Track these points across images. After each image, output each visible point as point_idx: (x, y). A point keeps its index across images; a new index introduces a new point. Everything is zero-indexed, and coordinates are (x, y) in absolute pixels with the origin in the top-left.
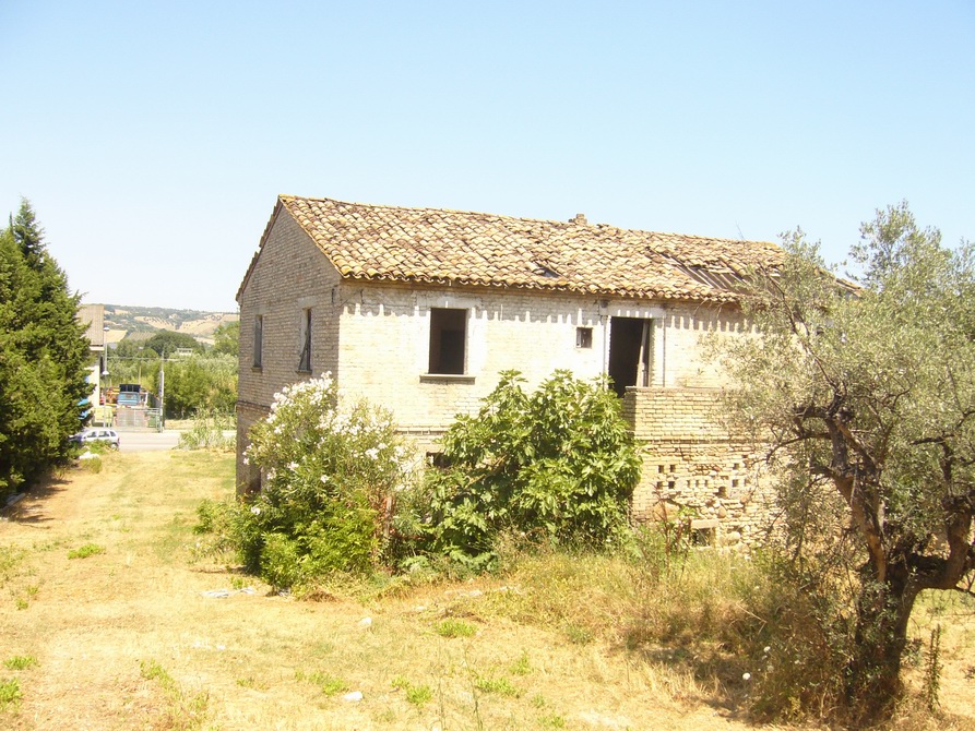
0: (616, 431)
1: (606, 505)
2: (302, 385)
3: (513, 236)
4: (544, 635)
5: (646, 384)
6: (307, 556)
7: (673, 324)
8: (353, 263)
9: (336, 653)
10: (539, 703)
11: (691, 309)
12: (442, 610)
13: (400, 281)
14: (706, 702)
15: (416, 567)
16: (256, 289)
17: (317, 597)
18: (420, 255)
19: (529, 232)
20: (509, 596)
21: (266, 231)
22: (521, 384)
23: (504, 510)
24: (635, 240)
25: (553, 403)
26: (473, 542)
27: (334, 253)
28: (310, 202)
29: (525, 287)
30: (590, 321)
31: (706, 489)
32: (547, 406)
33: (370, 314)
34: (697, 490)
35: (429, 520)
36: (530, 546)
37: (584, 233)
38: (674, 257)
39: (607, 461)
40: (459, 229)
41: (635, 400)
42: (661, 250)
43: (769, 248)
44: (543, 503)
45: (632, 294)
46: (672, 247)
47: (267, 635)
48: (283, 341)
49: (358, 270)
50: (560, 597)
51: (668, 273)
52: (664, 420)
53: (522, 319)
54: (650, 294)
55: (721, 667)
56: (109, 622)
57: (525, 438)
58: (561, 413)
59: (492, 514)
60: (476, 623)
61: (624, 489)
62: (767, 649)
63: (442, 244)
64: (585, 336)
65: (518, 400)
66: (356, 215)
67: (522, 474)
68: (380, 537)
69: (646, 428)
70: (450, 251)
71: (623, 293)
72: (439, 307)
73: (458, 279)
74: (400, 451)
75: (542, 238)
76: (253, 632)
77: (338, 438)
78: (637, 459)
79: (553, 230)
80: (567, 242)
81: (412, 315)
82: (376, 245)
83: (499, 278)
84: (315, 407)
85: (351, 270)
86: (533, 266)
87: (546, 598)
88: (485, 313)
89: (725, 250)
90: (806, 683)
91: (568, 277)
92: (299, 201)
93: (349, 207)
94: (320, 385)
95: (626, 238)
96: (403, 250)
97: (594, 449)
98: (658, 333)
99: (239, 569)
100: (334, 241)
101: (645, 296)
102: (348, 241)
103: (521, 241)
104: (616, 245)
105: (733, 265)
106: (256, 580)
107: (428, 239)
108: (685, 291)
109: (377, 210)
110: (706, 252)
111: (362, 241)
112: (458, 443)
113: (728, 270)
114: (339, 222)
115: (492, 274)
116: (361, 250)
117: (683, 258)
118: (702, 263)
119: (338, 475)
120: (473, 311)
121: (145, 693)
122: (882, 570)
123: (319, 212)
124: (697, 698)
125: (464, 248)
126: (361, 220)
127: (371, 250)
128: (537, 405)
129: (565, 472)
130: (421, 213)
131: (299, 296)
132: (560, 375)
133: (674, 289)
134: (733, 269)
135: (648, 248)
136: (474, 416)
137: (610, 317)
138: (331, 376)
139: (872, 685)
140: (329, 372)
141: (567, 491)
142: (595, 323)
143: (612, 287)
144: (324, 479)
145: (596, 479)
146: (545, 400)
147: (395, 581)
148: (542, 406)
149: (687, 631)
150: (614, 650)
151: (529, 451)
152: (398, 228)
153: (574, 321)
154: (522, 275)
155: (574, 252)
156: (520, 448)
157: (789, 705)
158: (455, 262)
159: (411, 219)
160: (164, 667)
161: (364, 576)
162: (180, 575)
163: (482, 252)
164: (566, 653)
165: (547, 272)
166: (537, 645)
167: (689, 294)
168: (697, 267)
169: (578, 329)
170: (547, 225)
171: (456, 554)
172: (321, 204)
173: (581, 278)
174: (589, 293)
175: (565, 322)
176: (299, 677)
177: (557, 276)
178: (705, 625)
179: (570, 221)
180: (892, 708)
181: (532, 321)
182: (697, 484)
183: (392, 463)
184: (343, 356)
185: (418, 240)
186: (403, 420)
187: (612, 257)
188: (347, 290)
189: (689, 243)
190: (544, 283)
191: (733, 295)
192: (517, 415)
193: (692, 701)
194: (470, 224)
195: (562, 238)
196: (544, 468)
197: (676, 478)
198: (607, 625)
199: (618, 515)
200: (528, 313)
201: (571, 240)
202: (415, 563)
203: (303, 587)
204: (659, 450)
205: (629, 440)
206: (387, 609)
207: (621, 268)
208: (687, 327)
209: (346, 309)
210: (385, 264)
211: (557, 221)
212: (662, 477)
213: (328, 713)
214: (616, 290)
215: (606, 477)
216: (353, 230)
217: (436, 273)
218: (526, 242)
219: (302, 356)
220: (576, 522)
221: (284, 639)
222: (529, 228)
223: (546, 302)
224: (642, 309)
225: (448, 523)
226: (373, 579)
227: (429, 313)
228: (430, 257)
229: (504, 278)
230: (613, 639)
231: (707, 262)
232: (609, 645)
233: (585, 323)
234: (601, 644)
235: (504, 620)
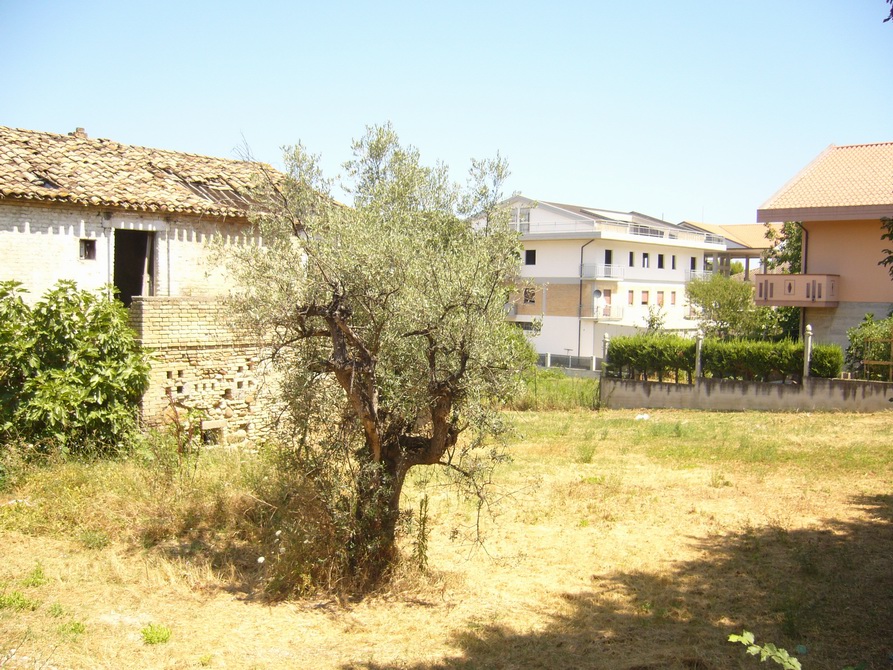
0: (123, 339)
1: (116, 412)
3: (10, 146)
4: (59, 544)
5: (151, 293)
7: (176, 236)
10: (56, 612)
11: (193, 223)
14: (224, 589)
19: (26, 142)
20: (19, 509)
22: (22, 294)
23: (9, 424)
24: (137, 155)
25: (57, 313)
29: (23, 198)
30: (93, 233)
31: (212, 392)
32: (52, 317)
34: (204, 393)
36: (40, 457)
37: (84, 147)
38: (176, 174)
39: (116, 369)
41: (141, 310)
42: (163, 166)
43: (265, 168)
44: (51, 414)
45: (135, 207)
46: (173, 164)
50: (74, 504)
51: (170, 187)
52: (171, 327)
53: (21, 230)
54: (153, 208)
55: (235, 555)
57: (29, 349)
58: (66, 323)
61: (134, 395)
62: (278, 533)
64: (88, 248)
65: (20, 311)
67: (27, 386)
69: (153, 336)
71: (126, 205)
75: (40, 150)
78: (145, 366)
79: (52, 142)
80: (67, 154)
86: (32, 177)
87: (59, 507)
89: (224, 169)
90: (314, 560)
91: (69, 188)
95: (128, 153)
97: (102, 358)
98: (161, 245)
101: (148, 209)
103: (17, 151)
104: (118, 159)
105: (231, 182)
108: (188, 205)
110: (206, 170)
113: (227, 188)
117: (184, 174)
118: (203, 180)
122: (377, 453)
124: (215, 587)
128: (41, 315)
129: (73, 382)
132: (64, 286)
133: (177, 203)
134: (231, 186)
135: (150, 163)
137: (113, 229)
139: (372, 554)
141: (76, 401)
142: (98, 235)
143: (115, 200)
145: (105, 387)
146: (49, 310)
148: (46, 317)
149: (203, 524)
150: (131, 551)
151: (33, 362)
153: (77, 233)
154: (20, 186)
155: (75, 164)
156: (23, 360)
157: (301, 581)
164: (82, 559)
165: (47, 183)
166: (52, 555)
167: (191, 208)
168: (198, 183)
169: (82, 241)
170: (46, 137)
173: (82, 190)
174: (91, 205)
175: (67, 233)
177: (57, 187)
178: (219, 518)
179: (70, 134)
180: (389, 572)
181: (32, 232)
182: (204, 387)
187: (114, 171)
189: (189, 160)
190: (44, 194)
191: (234, 210)
192: (19, 327)
193: (210, 590)
195: (62, 150)
196: (50, 379)
197: (183, 383)
198: (123, 528)
199: (128, 421)
200: (27, 225)
201: (71, 153)
204: (167, 357)
205: (137, 349)
207: (123, 181)
208: (189, 239)
211: (56, 133)
212: (171, 383)
214: (119, 202)
215: (115, 385)
218: (23, 153)
220: (86, 431)
222: (26, 139)
223: (47, 214)
224: (145, 221)
230: (130, 540)
231: (207, 179)
232: (126, 546)
233: (88, 234)
234: (117, 546)
235: (15, 534)
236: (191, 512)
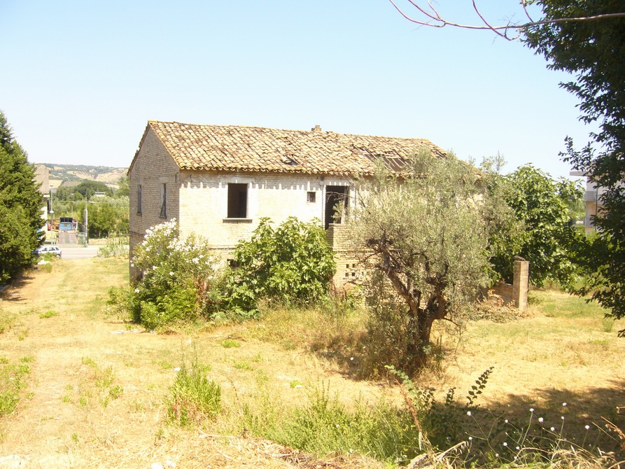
0: (321, 247)
1: (316, 285)
2: (161, 225)
3: (276, 141)
4: (273, 346)
6: (163, 313)
7: (360, 189)
8: (186, 161)
9: (172, 354)
10: (260, 372)
11: (370, 181)
12: (226, 336)
13: (211, 170)
14: (339, 372)
15: (218, 317)
16: (137, 170)
17: (168, 333)
18: (223, 155)
19: (286, 138)
20: (259, 329)
21: (142, 139)
22: (271, 224)
23: (263, 288)
24: (346, 140)
25: (287, 234)
26: (247, 305)
27: (177, 155)
28: (165, 124)
29: (278, 171)
30: (314, 188)
32: (284, 235)
33: (195, 187)
34: (367, 277)
35: (226, 294)
37: (317, 137)
38: (367, 150)
39: (316, 263)
40: (246, 137)
41: (333, 231)
42: (360, 146)
43: (424, 142)
44: (280, 284)
45: (337, 173)
46: (366, 144)
47: (141, 348)
48: (152, 200)
49: (189, 165)
50: (283, 329)
51: (360, 160)
53: (277, 188)
54: (346, 173)
56: (64, 344)
57: (272, 252)
58: (290, 239)
59: (257, 291)
60: (242, 342)
61: (327, 276)
63: (236, 147)
64: (312, 196)
65: (269, 232)
66: (190, 131)
67: (271, 270)
68: (201, 303)
69: (339, 245)
70: (240, 151)
71: (332, 173)
72: (232, 182)
73: (242, 168)
74: (211, 259)
75: (292, 142)
76: (134, 347)
77: (178, 253)
79: (300, 136)
80: (306, 143)
81: (218, 187)
82: (200, 149)
83: (264, 167)
84: (167, 237)
85: (185, 165)
86: (285, 159)
87: (276, 329)
88: (257, 185)
89: (397, 144)
90: (380, 363)
91: (303, 165)
92: (159, 124)
93: (187, 126)
94: (170, 225)
95: (341, 140)
96: (214, 152)
97: (309, 256)
98: (352, 193)
99: (130, 322)
100: (177, 148)
101: (344, 174)
102: (185, 147)
103: (280, 144)
104: (334, 144)
105: (400, 153)
106: (139, 326)
107: (228, 144)
108: (366, 171)
109: (202, 127)
110: (386, 146)
111: (192, 147)
112: (240, 255)
113: (397, 157)
114: (181, 136)
115: (261, 164)
116: (191, 153)
117: (372, 150)
118: (382, 153)
119: (179, 272)
120: (251, 184)
121: (85, 369)
123: (170, 130)
124: (335, 371)
125: (249, 149)
126: (193, 134)
127: (197, 152)
128: (279, 235)
129: (294, 269)
130: (227, 128)
131: (160, 176)
132: (292, 219)
133: (361, 170)
134: (400, 156)
135: (353, 145)
136: (249, 240)
137: (325, 186)
138: (176, 221)
140: (175, 219)
141: (293, 278)
142: (317, 189)
143: (326, 170)
144: (172, 274)
145: (310, 272)
146: (283, 232)
147: (207, 324)
148: (281, 236)
149: (342, 343)
150: (305, 352)
151: (275, 258)
152: (212, 138)
153: (306, 189)
154: (278, 165)
155: (309, 149)
156: (270, 257)
157: (373, 372)
158: (242, 158)
159: (221, 132)
160: (92, 360)
161: (192, 322)
162: (99, 324)
163: (257, 151)
164: (281, 354)
165: (292, 162)
166: (269, 351)
167: (368, 172)
168: (379, 155)
169: (308, 193)
170: (296, 133)
171: (238, 310)
172: (171, 125)
173: (310, 165)
174: (313, 174)
175: (300, 189)
176: (153, 363)
177: (296, 164)
178: (349, 340)
179: (313, 129)
181: (283, 189)
182: (368, 274)
183: (206, 265)
184: (182, 210)
185: (223, 145)
186: (213, 242)
187: (330, 151)
188: (183, 175)
189: (377, 141)
190: (288, 169)
193: (332, 372)
194: (253, 135)
195: (303, 141)
196: (282, 266)
197: (356, 271)
198: (303, 341)
200: (280, 185)
201: (309, 142)
202: (218, 315)
203: (161, 328)
204: (347, 256)
206: (200, 336)
207: (334, 158)
208: (368, 189)
209: (183, 185)
210: (204, 161)
211: (303, 131)
212: (348, 270)
213: (164, 374)
214: (328, 171)
215: (315, 271)
216: (188, 141)
217: (230, 165)
218: (282, 144)
219: (162, 209)
221: (149, 349)
222: (286, 135)
223: (290, 179)
224: (343, 181)
225: (234, 295)
226: (197, 324)
227: (227, 186)
228: (229, 155)
229: (267, 167)
230: (306, 348)
231: (386, 153)
232: (303, 350)
233: (312, 189)
234: (300, 350)
235: (255, 340)
236: (338, 337)
